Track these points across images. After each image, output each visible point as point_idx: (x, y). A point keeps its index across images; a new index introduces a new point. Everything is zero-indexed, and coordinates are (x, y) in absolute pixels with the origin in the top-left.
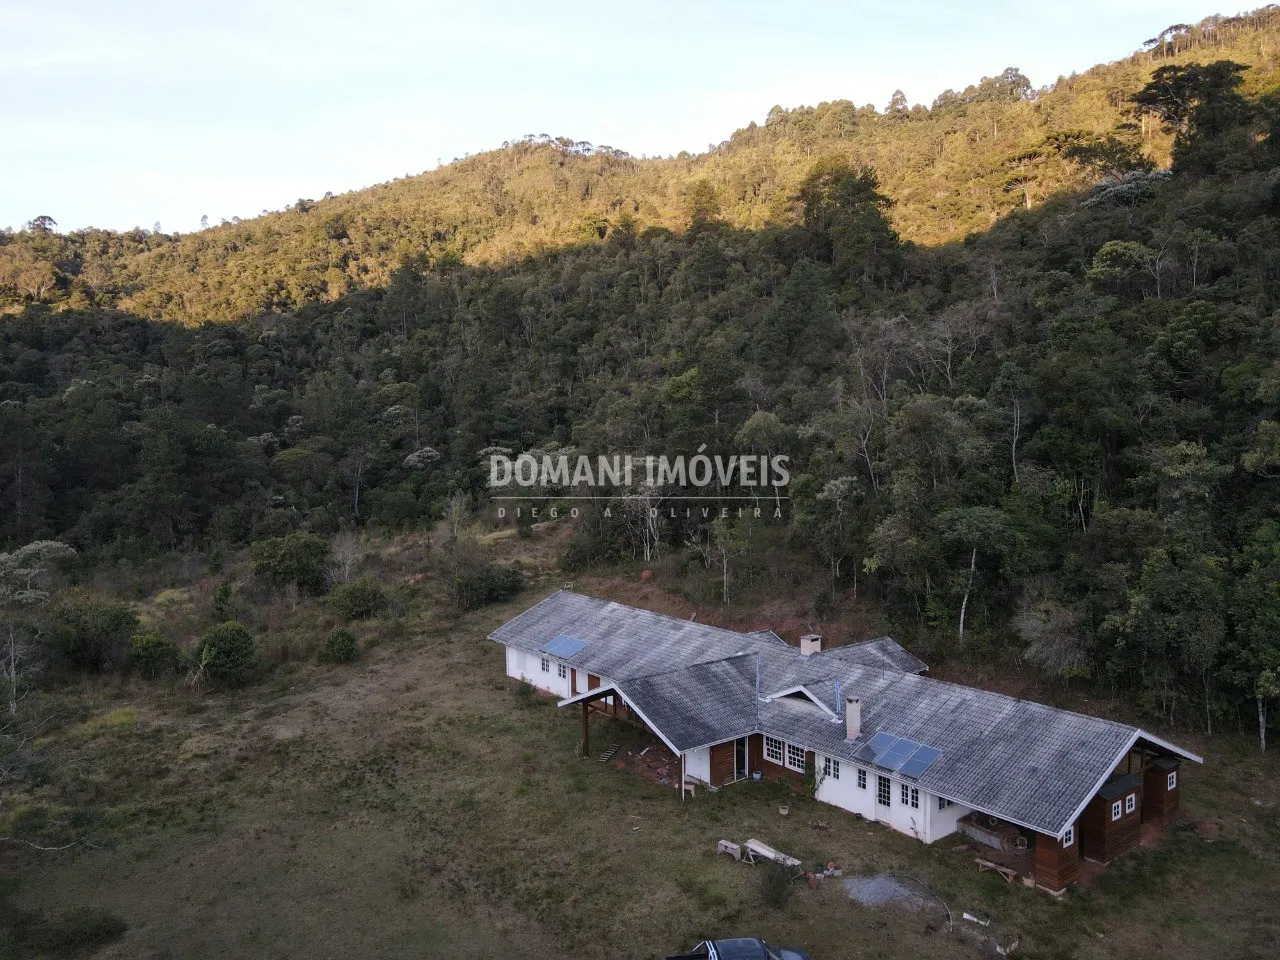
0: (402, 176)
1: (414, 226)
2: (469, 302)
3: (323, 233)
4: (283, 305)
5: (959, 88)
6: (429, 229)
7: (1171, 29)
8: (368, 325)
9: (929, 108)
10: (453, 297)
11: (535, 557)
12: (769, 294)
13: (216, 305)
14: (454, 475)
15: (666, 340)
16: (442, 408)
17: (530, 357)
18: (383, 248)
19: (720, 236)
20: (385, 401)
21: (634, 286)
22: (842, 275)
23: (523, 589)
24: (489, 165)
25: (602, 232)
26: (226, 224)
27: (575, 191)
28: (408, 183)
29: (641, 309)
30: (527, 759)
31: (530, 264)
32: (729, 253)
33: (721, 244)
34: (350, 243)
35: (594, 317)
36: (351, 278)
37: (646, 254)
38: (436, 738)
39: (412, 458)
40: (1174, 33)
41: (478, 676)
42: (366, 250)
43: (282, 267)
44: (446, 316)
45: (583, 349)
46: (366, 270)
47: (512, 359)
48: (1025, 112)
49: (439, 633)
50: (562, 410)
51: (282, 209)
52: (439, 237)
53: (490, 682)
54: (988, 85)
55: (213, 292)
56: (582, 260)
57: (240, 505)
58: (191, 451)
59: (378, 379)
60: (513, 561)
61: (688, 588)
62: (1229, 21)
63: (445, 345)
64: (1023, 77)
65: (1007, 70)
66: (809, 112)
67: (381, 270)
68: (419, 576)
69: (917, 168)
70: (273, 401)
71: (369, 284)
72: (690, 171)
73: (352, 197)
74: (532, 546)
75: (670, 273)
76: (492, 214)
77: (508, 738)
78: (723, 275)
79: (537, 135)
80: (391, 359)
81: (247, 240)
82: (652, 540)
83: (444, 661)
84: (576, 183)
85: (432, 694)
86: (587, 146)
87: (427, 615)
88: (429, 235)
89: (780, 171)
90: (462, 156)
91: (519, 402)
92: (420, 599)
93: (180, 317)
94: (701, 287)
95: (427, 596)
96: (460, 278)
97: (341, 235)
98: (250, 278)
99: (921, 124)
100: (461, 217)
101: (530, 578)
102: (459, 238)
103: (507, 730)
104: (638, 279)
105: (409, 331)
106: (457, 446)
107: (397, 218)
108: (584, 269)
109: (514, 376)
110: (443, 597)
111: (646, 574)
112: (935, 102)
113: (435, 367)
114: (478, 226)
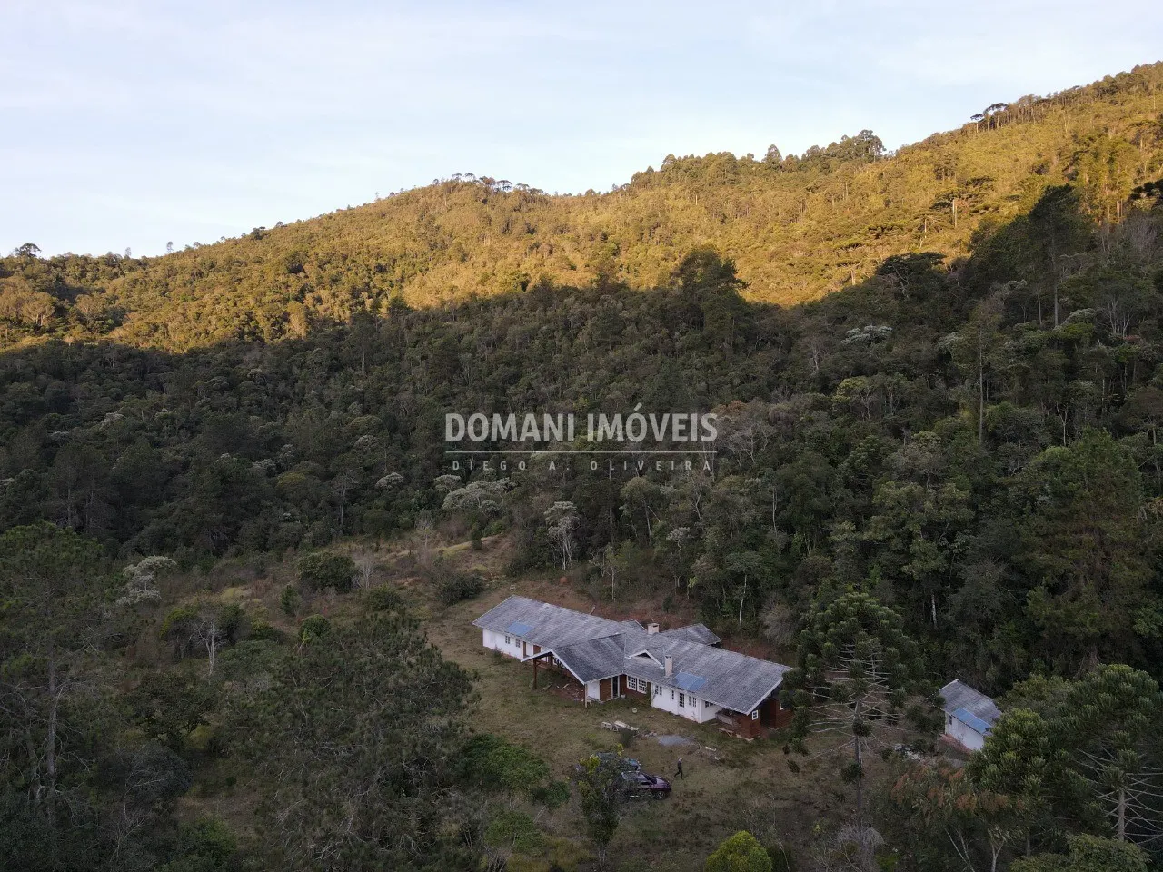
0: (345, 208)
1: (359, 259)
2: (416, 343)
3: (283, 269)
4: (253, 334)
6: (372, 262)
8: (334, 361)
9: (800, 159)
10: (403, 338)
11: (486, 565)
12: (655, 352)
13: (196, 335)
14: (415, 494)
15: (576, 387)
16: (398, 435)
17: (468, 394)
18: (335, 281)
19: (618, 297)
20: (356, 432)
21: (550, 339)
23: (483, 590)
25: (524, 286)
26: (189, 250)
27: (497, 228)
28: (350, 215)
29: (557, 360)
31: (465, 310)
32: (625, 314)
33: (620, 305)
34: (307, 277)
35: (519, 364)
36: (309, 309)
37: (560, 311)
39: (382, 481)
40: (996, 110)
42: (321, 284)
43: (250, 299)
44: (397, 355)
45: (511, 390)
46: (319, 300)
47: (455, 394)
51: (238, 236)
52: (381, 269)
54: (847, 144)
55: (193, 323)
56: (508, 313)
59: (347, 412)
60: (472, 568)
62: (1042, 101)
63: (399, 382)
64: (877, 138)
65: (863, 132)
66: (698, 161)
67: (332, 301)
68: (410, 579)
69: (784, 224)
70: (267, 432)
71: (324, 314)
72: (596, 209)
73: (300, 227)
74: (483, 556)
75: (579, 329)
76: (426, 248)
78: (619, 334)
79: (463, 174)
80: (356, 394)
81: (211, 267)
84: (498, 220)
86: (507, 184)
88: (373, 269)
89: (672, 215)
90: (397, 191)
93: (166, 345)
94: (603, 342)
96: (407, 321)
97: (296, 269)
99: (791, 175)
100: (399, 252)
101: (485, 582)
102: (398, 270)
104: (554, 332)
105: (367, 366)
106: (415, 472)
107: (345, 253)
108: (511, 322)
110: (430, 595)
111: (562, 579)
112: (804, 155)
113: (392, 401)
114: (415, 260)
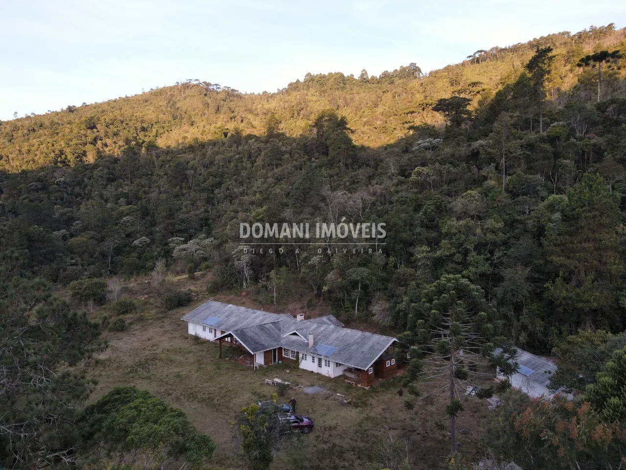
0: (123, 96)
1: (131, 124)
2: (162, 166)
3: (83, 126)
4: (63, 162)
5: (391, 70)
6: (139, 125)
7: (478, 51)
8: (111, 176)
9: (378, 77)
10: (153, 163)
11: (197, 287)
12: (301, 169)
13: (27, 162)
14: (156, 250)
15: (255, 189)
16: (149, 218)
17: (191, 194)
18: (115, 134)
19: (280, 140)
20: (122, 215)
21: (240, 162)
22: (332, 162)
23: (192, 301)
24: (169, 93)
25: (226, 135)
26: (28, 117)
27: (212, 109)
28: (127, 100)
29: (244, 173)
30: (199, 361)
31: (191, 149)
32: (284, 149)
33: (280, 144)
34: (98, 131)
35: (222, 176)
36: (98, 149)
37: (246, 147)
38: (163, 356)
39: (136, 242)
40: (479, 54)
41: (177, 334)
42: (106, 135)
43: (62, 143)
44: (150, 173)
45: (216, 191)
46: (106, 145)
47: (183, 195)
48: (417, 86)
49: (158, 319)
50: (207, 219)
51: (59, 110)
52: (144, 129)
53: (182, 336)
54: (403, 69)
55: (25, 155)
56: (216, 149)
57: (54, 265)
58: (30, 240)
59: (117, 203)
60: (187, 289)
61: (260, 298)
62: (502, 50)
63: (150, 187)
64: (418, 67)
65: (411, 64)
66: (324, 76)
67: (114, 145)
68: (146, 296)
69: (371, 108)
70: (65, 214)
71: (108, 152)
72: (268, 101)
73: (96, 106)
74: (195, 282)
75: (257, 157)
76: (170, 118)
77: (191, 355)
78: (280, 159)
79: (193, 80)
80: (123, 193)
81: (41, 126)
82: (247, 280)
83: (162, 330)
84: (213, 105)
85: (159, 341)
86: (218, 86)
87: (153, 312)
88: (139, 128)
89: (310, 104)
90: (154, 88)
91: (186, 215)
92: (148, 305)
93: (7, 167)
94: (271, 164)
95: (151, 304)
96: (157, 154)
97: (93, 127)
98: (45, 148)
99: (374, 86)
100: (155, 120)
101: (195, 296)
102: (154, 130)
103: (190, 352)
104: (242, 158)
105: (131, 179)
106: (158, 236)
107: (122, 119)
108: (218, 153)
109: (184, 203)
110: (158, 304)
111: (244, 294)
112: (380, 76)
113: (145, 198)
114: (164, 125)
